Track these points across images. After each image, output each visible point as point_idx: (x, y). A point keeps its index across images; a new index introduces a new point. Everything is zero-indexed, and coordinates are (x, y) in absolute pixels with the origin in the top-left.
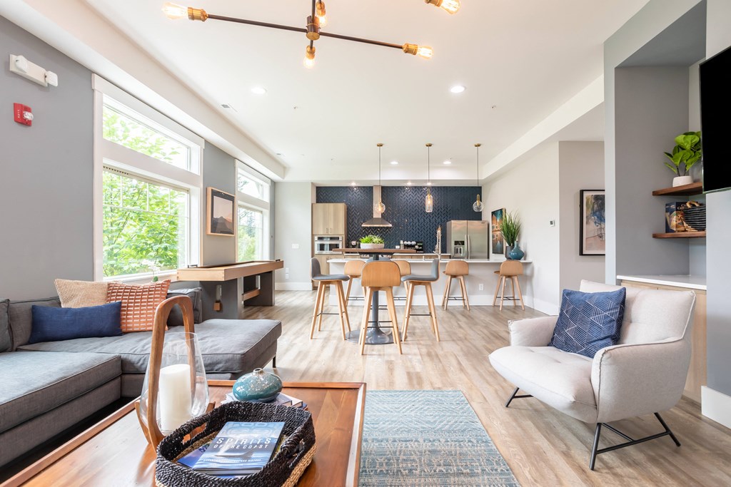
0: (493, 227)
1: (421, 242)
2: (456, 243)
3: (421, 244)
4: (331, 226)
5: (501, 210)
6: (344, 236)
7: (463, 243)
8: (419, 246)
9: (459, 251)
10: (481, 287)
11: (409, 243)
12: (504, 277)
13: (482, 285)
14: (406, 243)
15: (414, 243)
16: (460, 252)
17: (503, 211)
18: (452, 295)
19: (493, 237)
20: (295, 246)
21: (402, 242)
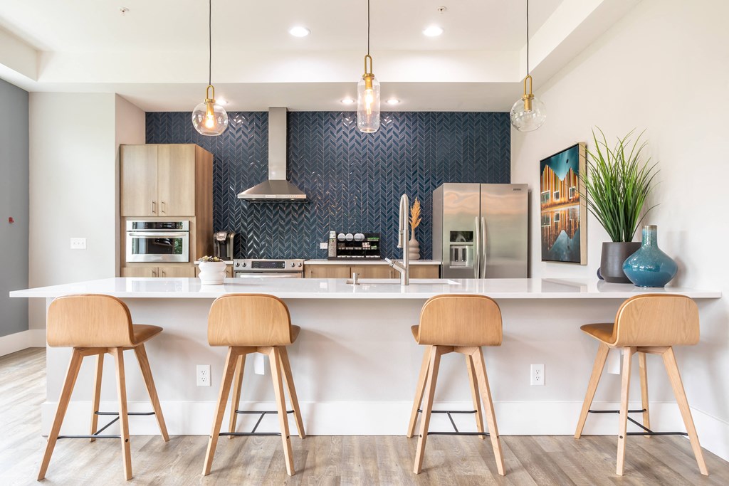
0: (544, 198)
1: (377, 235)
2: (454, 236)
3: (376, 239)
4: (165, 196)
5: (574, 149)
6: (194, 220)
7: (469, 236)
8: (372, 244)
9: (460, 255)
10: (536, 374)
11: (349, 237)
12: (627, 352)
13: (541, 367)
14: (341, 236)
15: (359, 236)
16: (464, 258)
17: (581, 151)
18: (441, 400)
19: (545, 220)
20: (78, 243)
21: (332, 235)
